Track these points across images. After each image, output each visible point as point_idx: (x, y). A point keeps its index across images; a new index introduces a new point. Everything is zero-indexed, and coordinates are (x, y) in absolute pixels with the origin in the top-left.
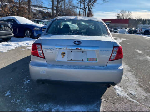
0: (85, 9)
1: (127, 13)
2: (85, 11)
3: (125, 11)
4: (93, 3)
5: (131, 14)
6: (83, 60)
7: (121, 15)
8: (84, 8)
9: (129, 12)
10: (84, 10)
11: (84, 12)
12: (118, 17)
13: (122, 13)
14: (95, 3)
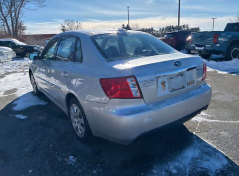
0: (5, 18)
1: (76, 24)
2: (6, 21)
3: (72, 21)
4: (19, 8)
5: (81, 25)
6: (183, 86)
7: (67, 27)
8: (2, 17)
9: (77, 22)
10: (2, 20)
11: (5, 24)
12: (63, 30)
13: (68, 25)
14: (22, 9)
